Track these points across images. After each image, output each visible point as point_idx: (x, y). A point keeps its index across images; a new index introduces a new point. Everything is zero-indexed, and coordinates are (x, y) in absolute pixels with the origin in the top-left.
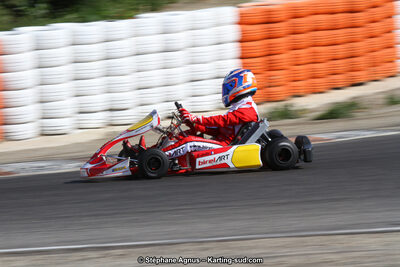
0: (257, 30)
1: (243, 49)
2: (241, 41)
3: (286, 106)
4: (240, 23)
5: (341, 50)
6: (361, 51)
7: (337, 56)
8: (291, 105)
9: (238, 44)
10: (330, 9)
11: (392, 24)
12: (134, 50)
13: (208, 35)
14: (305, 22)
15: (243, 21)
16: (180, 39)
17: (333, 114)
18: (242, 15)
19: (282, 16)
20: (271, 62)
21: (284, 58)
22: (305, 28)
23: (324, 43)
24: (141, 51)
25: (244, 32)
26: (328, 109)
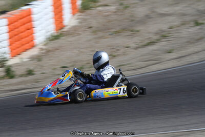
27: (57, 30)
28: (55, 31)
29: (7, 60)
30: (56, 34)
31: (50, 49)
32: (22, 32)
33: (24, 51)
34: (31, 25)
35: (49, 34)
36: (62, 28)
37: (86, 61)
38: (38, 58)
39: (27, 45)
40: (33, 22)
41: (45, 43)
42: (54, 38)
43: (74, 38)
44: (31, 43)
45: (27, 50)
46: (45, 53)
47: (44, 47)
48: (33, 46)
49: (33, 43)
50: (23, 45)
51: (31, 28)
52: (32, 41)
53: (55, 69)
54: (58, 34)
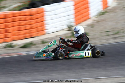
3: (11, 44)
5: (28, 27)
6: (34, 27)
7: (26, 29)
8: (12, 43)
10: (24, 14)
11: (43, 19)
14: (17, 18)
17: (25, 46)
19: (10, 16)
20: (6, 30)
21: (10, 29)
22: (17, 20)
23: (22, 25)
26: (24, 45)
27: (104, 9)
28: (102, 10)
29: (73, 27)
30: (103, 11)
31: (99, 20)
32: (82, 10)
33: (83, 21)
34: (88, 6)
35: (99, 11)
36: (107, 8)
37: (121, 28)
38: (91, 26)
39: (85, 18)
40: (89, 4)
41: (96, 16)
42: (102, 14)
43: (114, 14)
44: (87, 16)
45: (85, 21)
46: (96, 23)
47: (95, 19)
48: (89, 18)
49: (89, 17)
50: (83, 18)
51: (87, 8)
52: (88, 15)
53: (101, 33)
54: (105, 11)
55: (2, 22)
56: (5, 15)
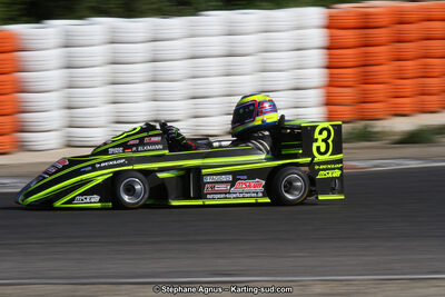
0: (349, 36)
1: (331, 57)
2: (328, 48)
4: (328, 27)
9: (325, 51)
12: (189, 52)
13: (285, 39)
14: (412, 30)
15: (332, 25)
16: (249, 42)
18: (331, 18)
19: (384, 20)
20: (366, 74)
21: (384, 70)
22: (413, 36)
23: (438, 55)
24: (198, 54)
25: (332, 38)
55: (351, 41)
56: (367, 15)
